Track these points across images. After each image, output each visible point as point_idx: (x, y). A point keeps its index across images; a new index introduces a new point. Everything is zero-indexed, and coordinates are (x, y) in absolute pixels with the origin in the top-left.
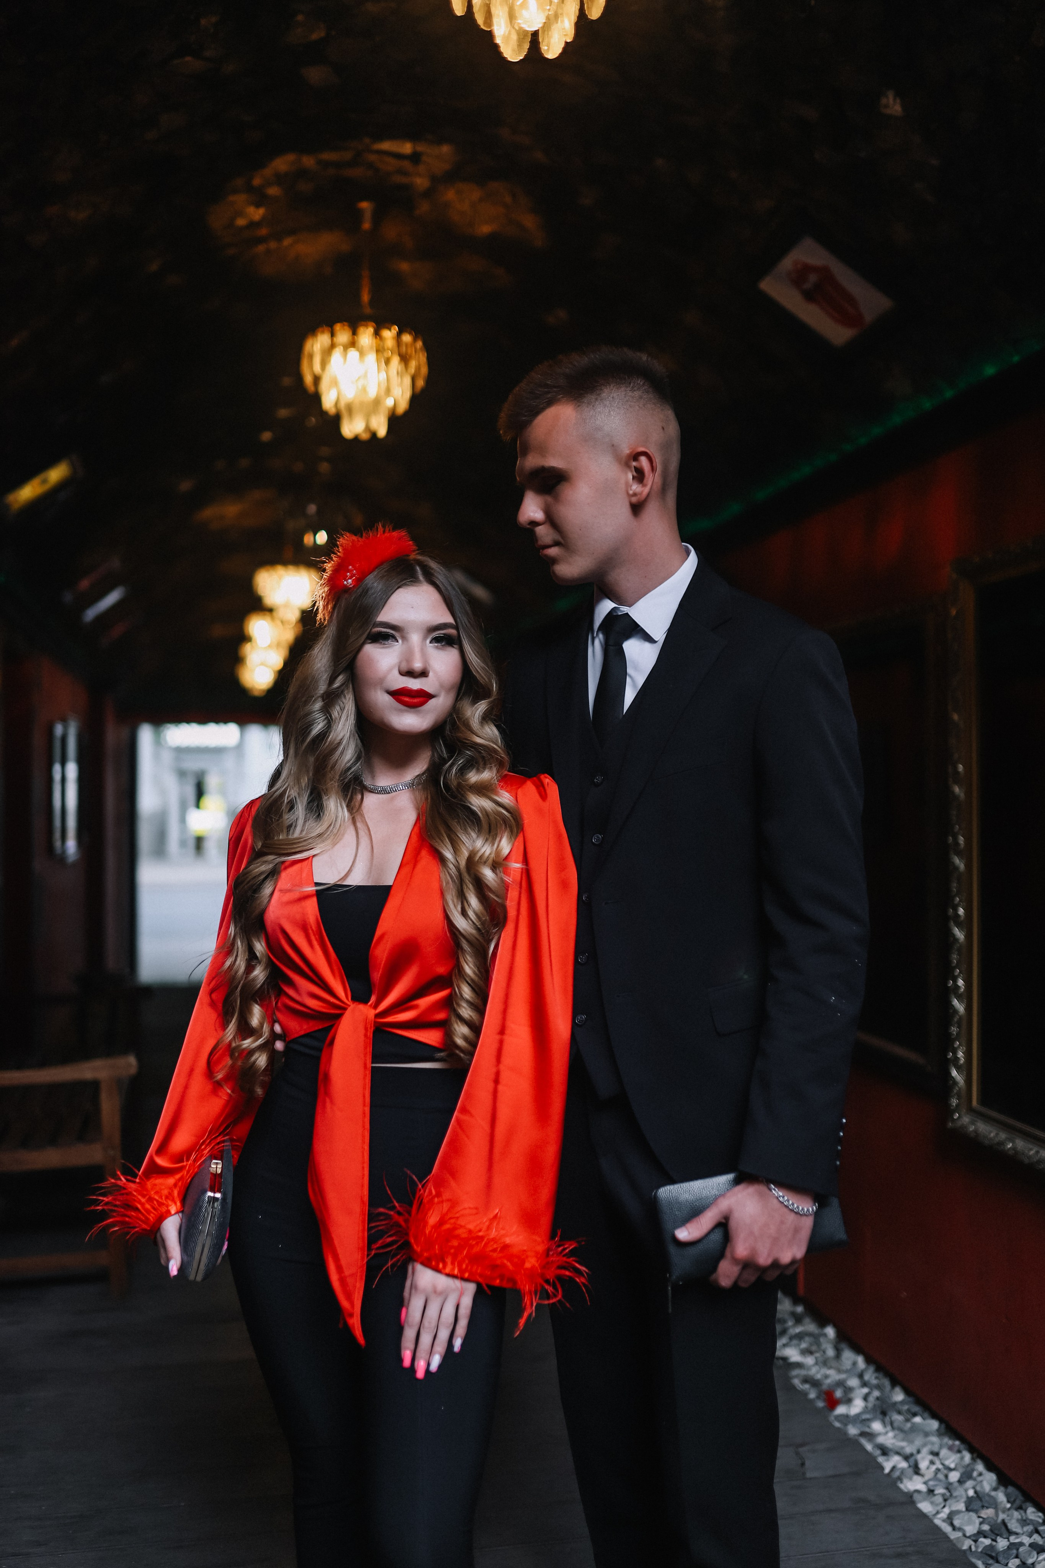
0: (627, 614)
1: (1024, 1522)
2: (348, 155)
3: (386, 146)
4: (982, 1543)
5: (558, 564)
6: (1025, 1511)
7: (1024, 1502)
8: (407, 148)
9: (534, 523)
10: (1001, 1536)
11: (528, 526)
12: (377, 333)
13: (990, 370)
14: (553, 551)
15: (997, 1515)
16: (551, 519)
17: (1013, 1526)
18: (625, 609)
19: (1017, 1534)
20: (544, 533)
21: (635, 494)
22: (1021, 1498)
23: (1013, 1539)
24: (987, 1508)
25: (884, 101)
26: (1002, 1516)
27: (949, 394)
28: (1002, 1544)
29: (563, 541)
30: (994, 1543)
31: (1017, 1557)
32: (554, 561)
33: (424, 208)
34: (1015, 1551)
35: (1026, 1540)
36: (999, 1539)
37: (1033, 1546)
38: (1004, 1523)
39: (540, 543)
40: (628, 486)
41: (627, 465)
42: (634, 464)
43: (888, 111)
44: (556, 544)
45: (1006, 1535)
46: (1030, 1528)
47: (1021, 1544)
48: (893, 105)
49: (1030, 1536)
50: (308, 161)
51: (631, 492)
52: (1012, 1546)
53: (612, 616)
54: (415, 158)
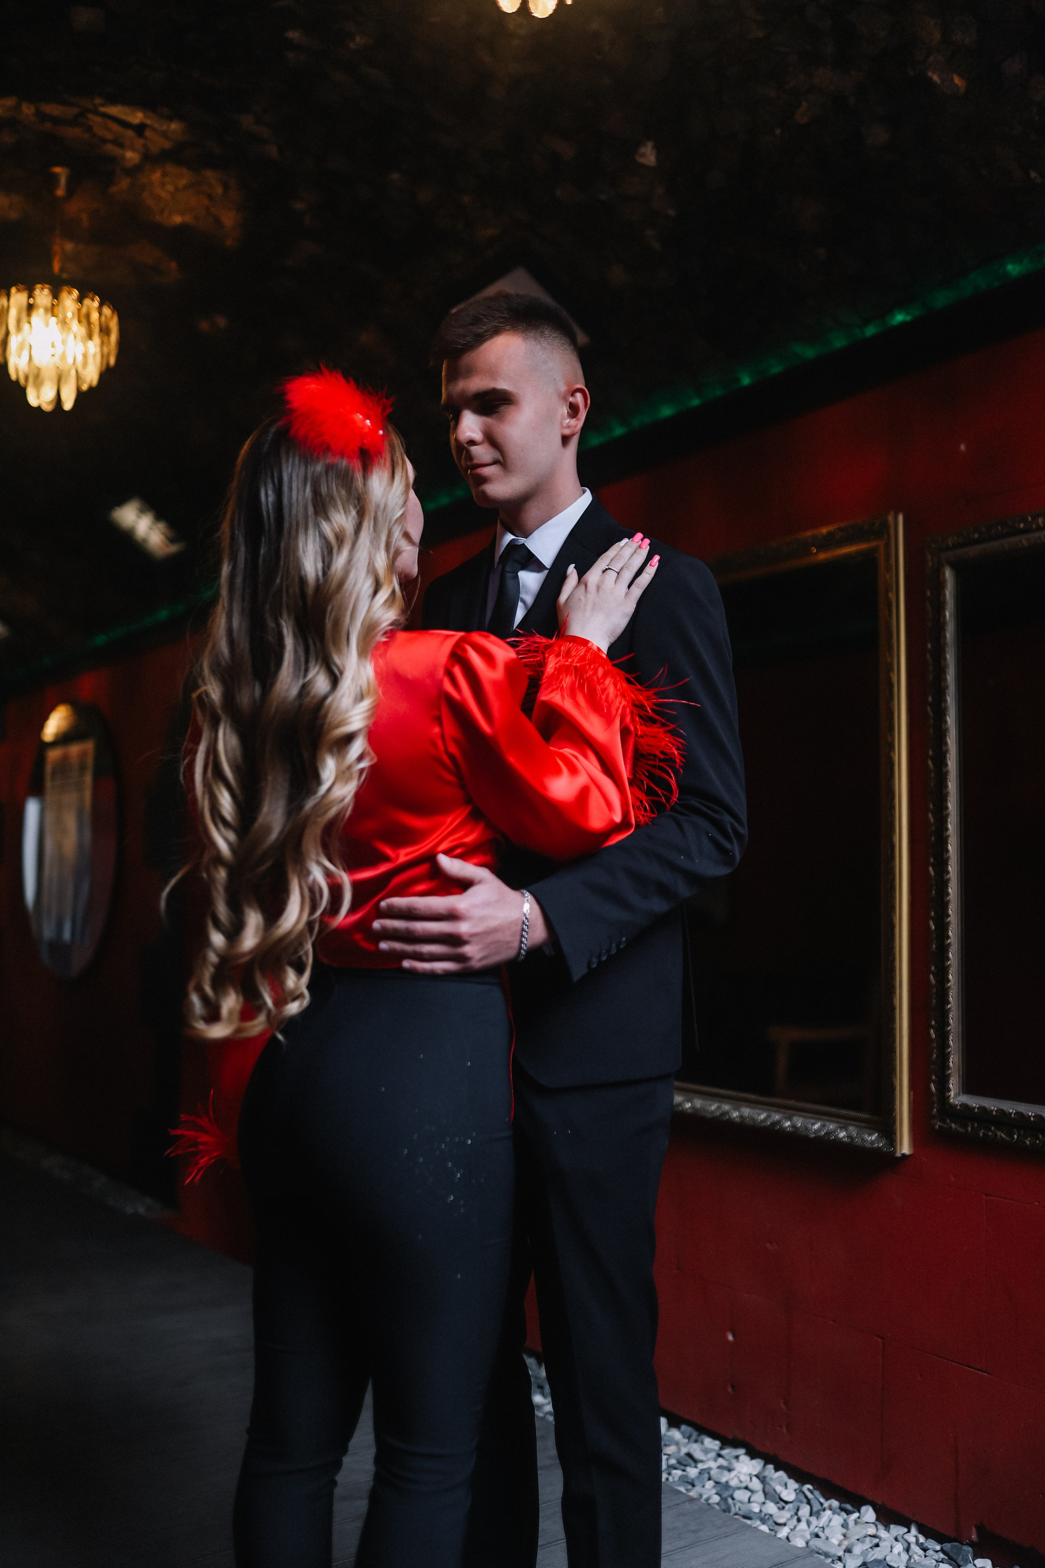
0: (524, 544)
1: (706, 1451)
2: (70, 112)
3: (115, 110)
4: (676, 1474)
5: (491, 483)
6: (702, 1443)
7: (699, 1436)
8: (138, 117)
9: (472, 442)
10: (690, 1465)
11: (466, 445)
12: (80, 300)
13: (667, 411)
14: (487, 471)
15: (679, 1450)
16: (491, 439)
17: (698, 1454)
18: (522, 540)
19: (702, 1461)
20: (482, 453)
21: (569, 427)
22: (695, 1434)
23: (701, 1466)
24: (669, 1446)
25: (642, 150)
26: (684, 1450)
27: (619, 431)
28: (692, 1472)
29: (503, 462)
30: (684, 1473)
31: (709, 1479)
32: (484, 480)
33: (124, 183)
34: (706, 1476)
35: (713, 1465)
36: (688, 1469)
37: (719, 1467)
38: (689, 1455)
39: (476, 461)
40: (563, 419)
41: (565, 398)
42: (571, 399)
43: (642, 160)
44: (495, 462)
45: (693, 1465)
46: (713, 1455)
47: (710, 1469)
48: (648, 155)
49: (715, 1460)
50: (28, 110)
51: (565, 425)
52: (701, 1473)
53: (512, 545)
54: (140, 129)
